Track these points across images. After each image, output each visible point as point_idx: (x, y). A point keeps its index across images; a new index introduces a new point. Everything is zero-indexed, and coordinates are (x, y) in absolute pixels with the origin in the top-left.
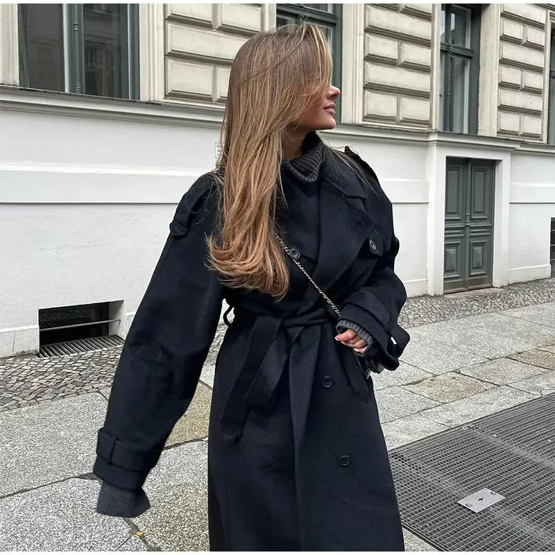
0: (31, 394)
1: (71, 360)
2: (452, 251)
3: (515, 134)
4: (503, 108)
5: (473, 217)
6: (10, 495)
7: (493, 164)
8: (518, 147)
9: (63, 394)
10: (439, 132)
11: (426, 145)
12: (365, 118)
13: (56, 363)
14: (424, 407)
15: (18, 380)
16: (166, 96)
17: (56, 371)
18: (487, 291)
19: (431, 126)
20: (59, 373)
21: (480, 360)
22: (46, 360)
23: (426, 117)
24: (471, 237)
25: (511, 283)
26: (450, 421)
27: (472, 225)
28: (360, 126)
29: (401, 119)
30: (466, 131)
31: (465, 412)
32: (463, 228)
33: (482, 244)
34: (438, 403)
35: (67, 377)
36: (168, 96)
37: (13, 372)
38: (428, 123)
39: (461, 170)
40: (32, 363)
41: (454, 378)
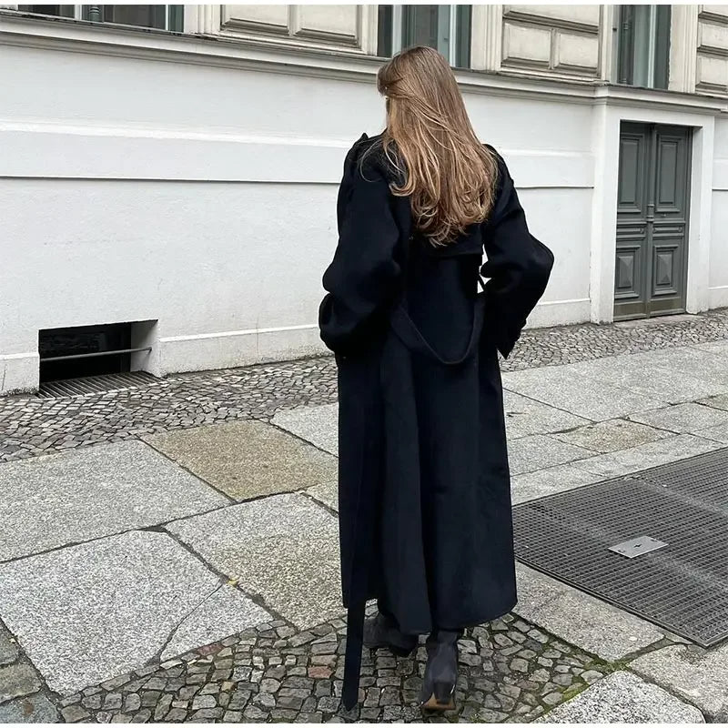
0: (45, 441)
1: (87, 401)
2: (628, 259)
4: (703, 50)
5: (659, 210)
6: (56, 549)
7: (689, 132)
8: (725, 108)
9: (91, 442)
10: (609, 85)
11: (592, 103)
12: (505, 62)
13: (68, 405)
14: (577, 457)
15: (20, 426)
16: (222, 27)
17: (71, 414)
18: (678, 318)
19: (599, 76)
20: (76, 417)
21: (657, 404)
22: (52, 401)
23: (593, 63)
24: (655, 239)
25: (714, 308)
26: (610, 472)
27: (658, 221)
28: (497, 74)
29: (556, 64)
30: (651, 85)
31: (632, 462)
32: (645, 226)
33: (672, 250)
34: (594, 453)
35: (89, 421)
36: (224, 26)
37: (10, 416)
38: (595, 71)
39: (643, 141)
40: (33, 404)
41: (620, 426)
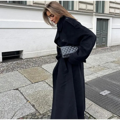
3: (113, 13)
4: (110, 7)
7: (108, 20)
8: (114, 16)
9: (9, 71)
10: (95, 13)
11: (92, 15)
12: (79, 9)
14: (92, 73)
16: (33, 4)
18: (106, 48)
19: (93, 11)
21: (104, 63)
23: (92, 9)
24: (102, 36)
25: (112, 46)
28: (78, 11)
29: (87, 9)
30: (101, 12)
31: (101, 74)
32: (100, 34)
33: (105, 37)
39: (100, 21)
41: (98, 67)
